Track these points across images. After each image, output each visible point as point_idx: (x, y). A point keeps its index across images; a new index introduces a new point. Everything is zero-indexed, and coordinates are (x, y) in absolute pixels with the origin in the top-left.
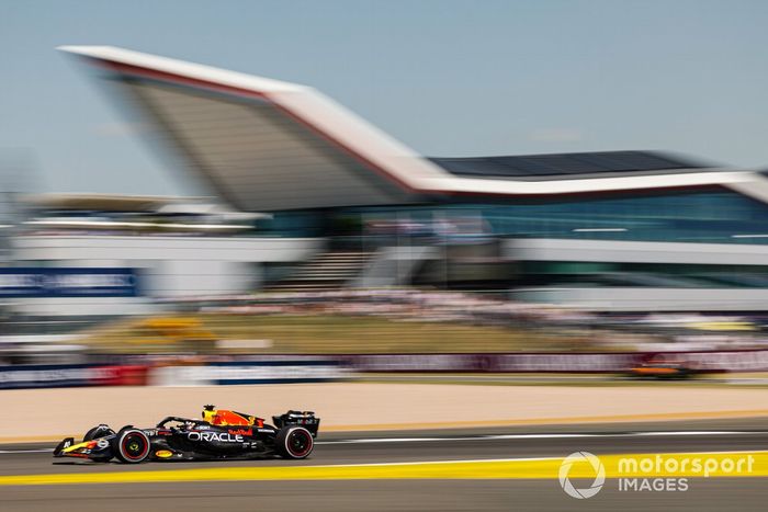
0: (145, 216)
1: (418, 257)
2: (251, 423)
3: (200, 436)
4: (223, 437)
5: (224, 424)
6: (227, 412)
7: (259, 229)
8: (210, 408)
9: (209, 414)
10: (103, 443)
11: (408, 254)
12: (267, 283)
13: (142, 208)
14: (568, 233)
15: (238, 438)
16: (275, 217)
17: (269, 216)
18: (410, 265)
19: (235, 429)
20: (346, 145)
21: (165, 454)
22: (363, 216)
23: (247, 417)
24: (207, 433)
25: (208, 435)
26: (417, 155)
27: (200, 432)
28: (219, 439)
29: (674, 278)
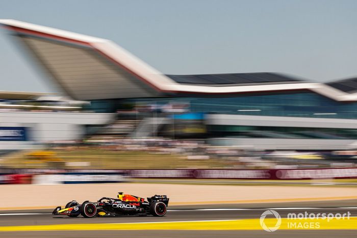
0: (30, 102)
1: (161, 123)
2: (139, 200)
3: (118, 206)
4: (128, 206)
5: (127, 200)
6: (128, 195)
7: (84, 109)
8: (121, 194)
9: (120, 196)
10: (76, 208)
11: (156, 121)
12: (87, 135)
13: (29, 98)
14: (235, 112)
15: (134, 207)
16: (91, 103)
17: (89, 103)
18: (157, 126)
19: (132, 203)
20: (128, 68)
21: (103, 214)
22: (137, 103)
23: (137, 197)
24: (121, 204)
25: (120, 205)
26: (161, 73)
27: (117, 204)
28: (126, 207)
29: (284, 134)
